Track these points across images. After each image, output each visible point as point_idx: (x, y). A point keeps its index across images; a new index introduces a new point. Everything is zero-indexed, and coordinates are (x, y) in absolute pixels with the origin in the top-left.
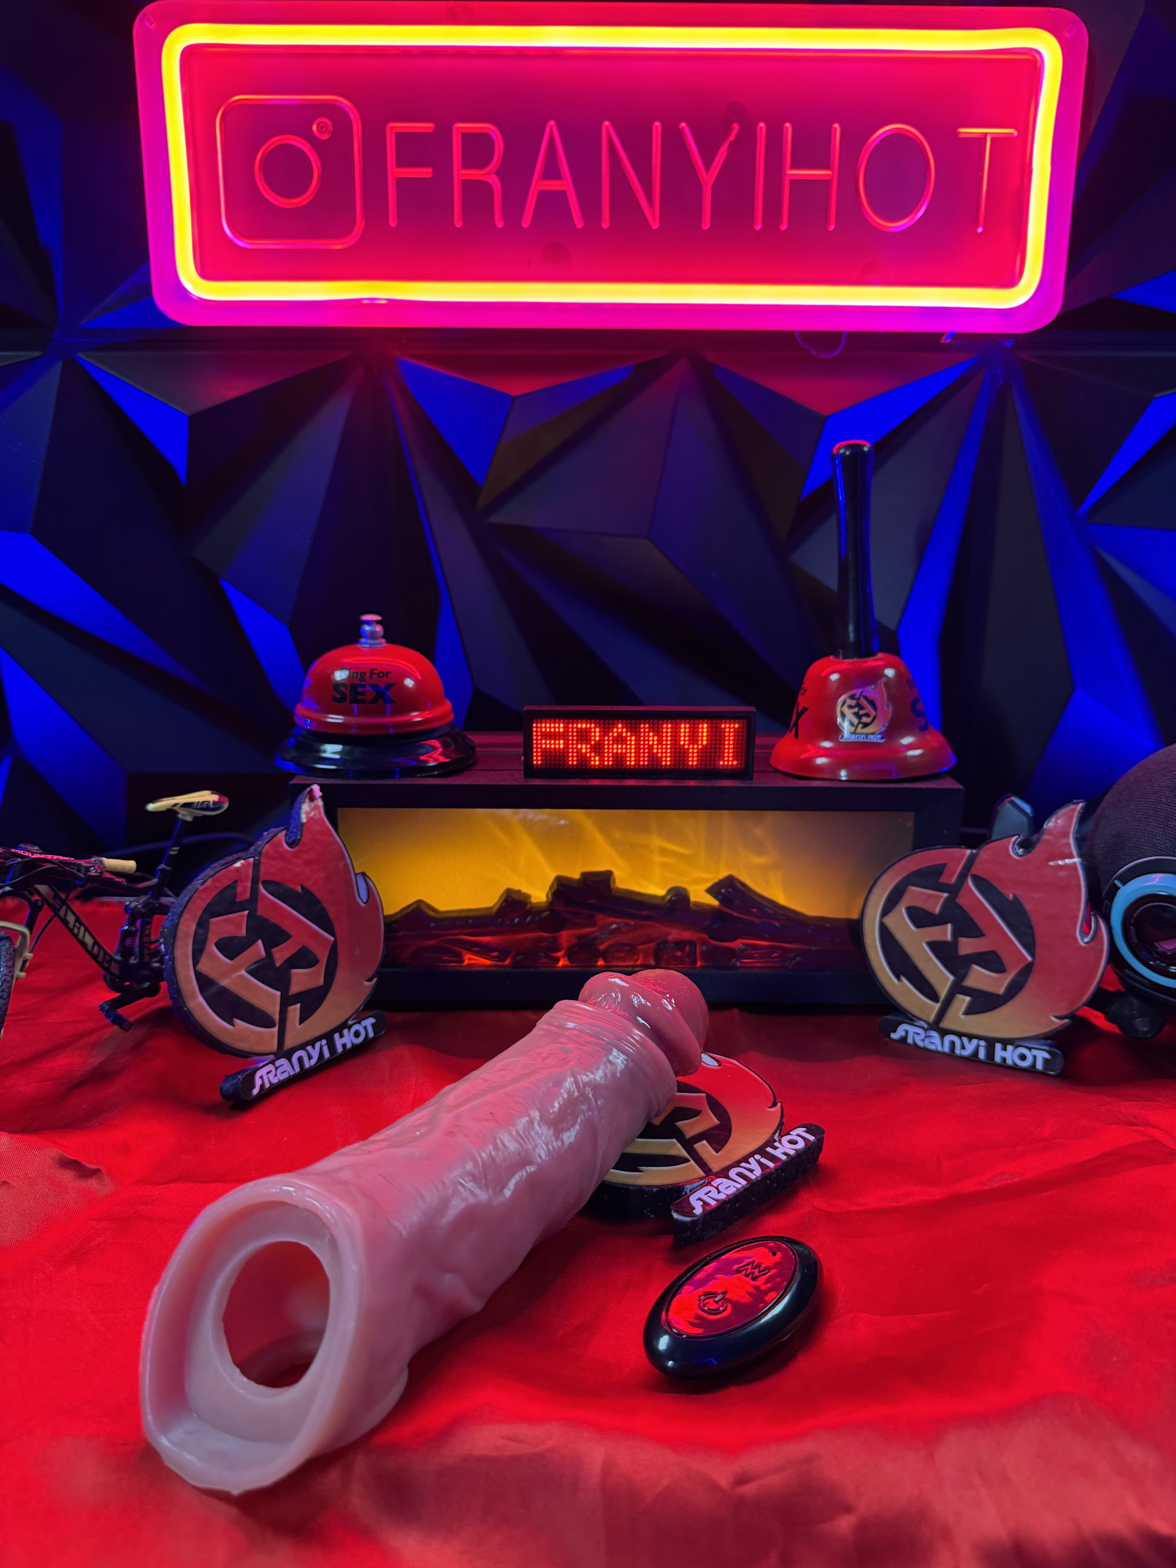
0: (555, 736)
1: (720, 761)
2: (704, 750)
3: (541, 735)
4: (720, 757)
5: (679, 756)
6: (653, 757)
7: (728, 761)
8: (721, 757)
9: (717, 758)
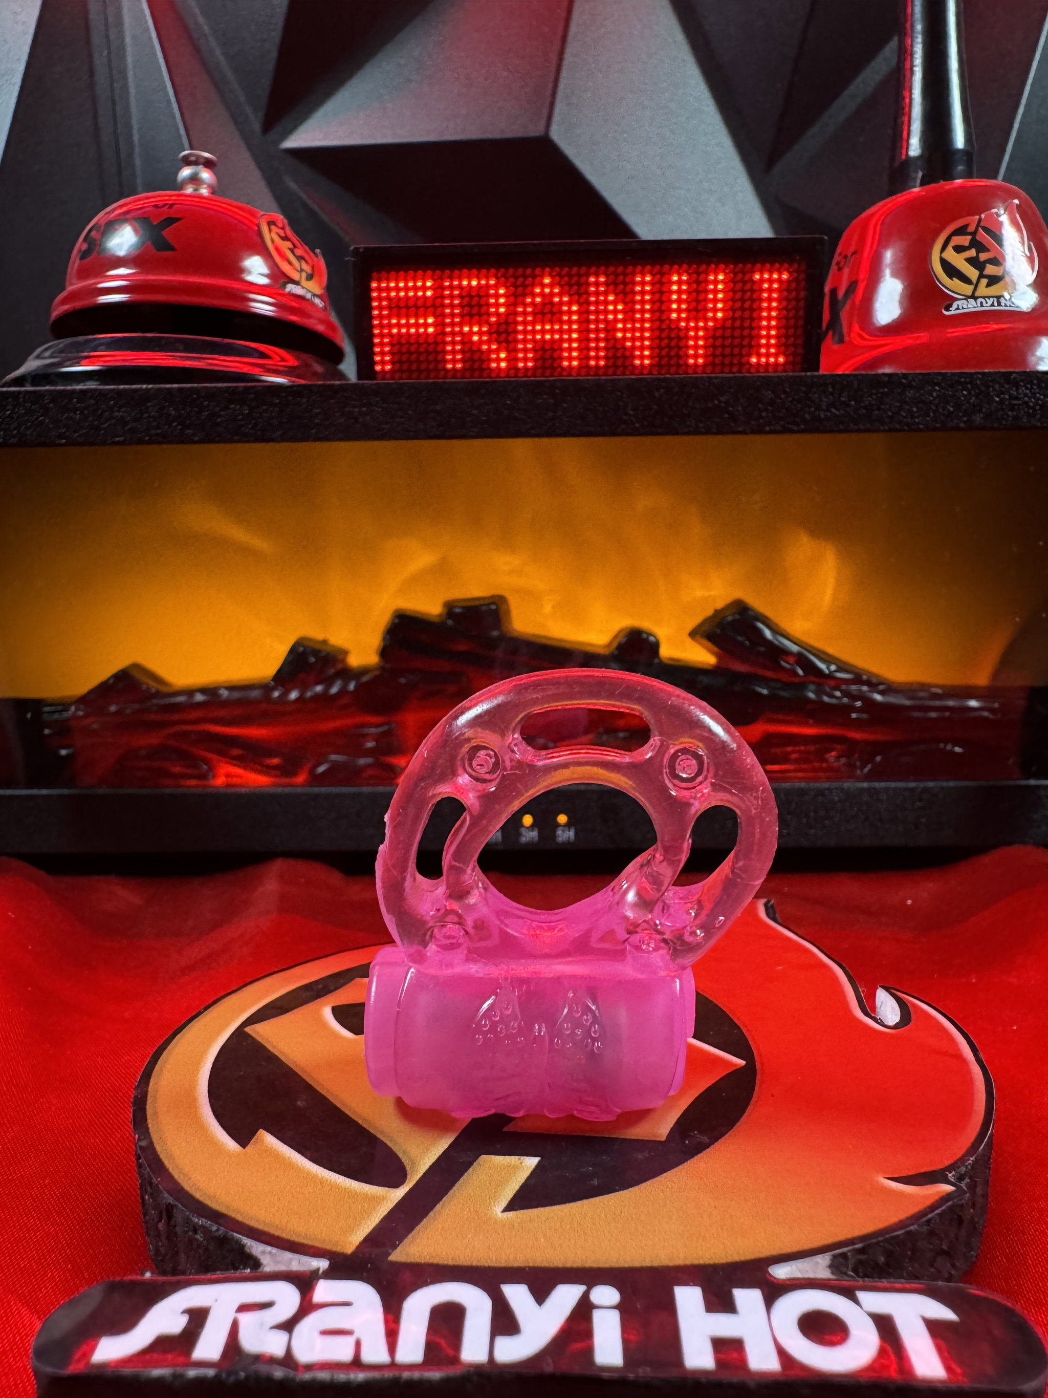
0: (417, 307)
1: (750, 355)
2: (719, 333)
3: (389, 307)
4: (750, 346)
5: (668, 346)
6: (617, 349)
7: (768, 355)
8: (754, 348)
9: (744, 351)
